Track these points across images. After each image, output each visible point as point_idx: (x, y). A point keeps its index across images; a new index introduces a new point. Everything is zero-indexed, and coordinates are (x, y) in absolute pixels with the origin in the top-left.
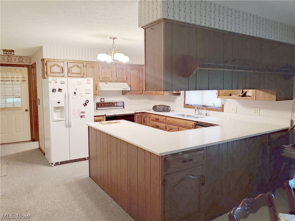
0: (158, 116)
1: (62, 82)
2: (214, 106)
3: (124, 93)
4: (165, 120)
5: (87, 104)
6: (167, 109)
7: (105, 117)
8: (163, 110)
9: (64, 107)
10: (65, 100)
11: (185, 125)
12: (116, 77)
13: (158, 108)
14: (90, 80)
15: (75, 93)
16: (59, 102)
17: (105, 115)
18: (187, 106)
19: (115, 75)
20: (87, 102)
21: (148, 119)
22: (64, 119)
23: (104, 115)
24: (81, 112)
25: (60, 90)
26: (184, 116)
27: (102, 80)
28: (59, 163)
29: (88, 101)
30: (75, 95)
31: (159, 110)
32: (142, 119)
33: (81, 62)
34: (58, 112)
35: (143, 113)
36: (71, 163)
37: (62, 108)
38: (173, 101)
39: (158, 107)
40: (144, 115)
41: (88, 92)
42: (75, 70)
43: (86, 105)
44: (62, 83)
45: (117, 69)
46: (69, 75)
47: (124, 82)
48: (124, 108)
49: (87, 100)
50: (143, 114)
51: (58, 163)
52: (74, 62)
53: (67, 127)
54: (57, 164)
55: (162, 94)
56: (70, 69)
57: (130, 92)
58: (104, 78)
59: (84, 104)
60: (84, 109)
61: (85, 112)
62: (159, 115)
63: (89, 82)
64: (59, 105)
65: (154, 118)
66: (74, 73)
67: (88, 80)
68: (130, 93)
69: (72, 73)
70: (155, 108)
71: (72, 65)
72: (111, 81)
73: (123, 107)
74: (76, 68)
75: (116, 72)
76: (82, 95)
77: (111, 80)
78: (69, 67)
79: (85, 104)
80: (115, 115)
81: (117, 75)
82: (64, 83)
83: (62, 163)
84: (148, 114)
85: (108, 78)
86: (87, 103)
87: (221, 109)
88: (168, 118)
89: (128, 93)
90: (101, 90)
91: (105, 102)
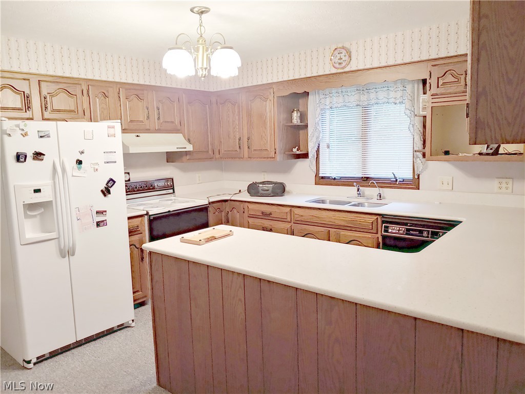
0: (269, 206)
1: (42, 135)
2: (395, 177)
3: (171, 157)
4: (289, 214)
5: (111, 190)
6: (280, 190)
7: (146, 217)
8: (273, 192)
9: (52, 201)
10: (54, 183)
11: (347, 223)
12: (159, 118)
13: (260, 189)
14: (113, 127)
15: (79, 162)
16: (37, 191)
17: (147, 214)
18: (322, 180)
19: (156, 115)
20: (110, 185)
21: (238, 215)
22: (53, 235)
23: (145, 213)
24: (97, 212)
25: (38, 155)
26: (323, 202)
27: (127, 127)
28: (48, 356)
29: (112, 182)
30: (79, 169)
31: (264, 192)
32: (223, 214)
33: (76, 81)
34: (35, 216)
35: (226, 201)
36: (80, 348)
37: (46, 205)
38: (287, 170)
39: (261, 185)
40: (227, 207)
41: (111, 157)
42: (61, 102)
43: (109, 192)
44: (41, 137)
45: (160, 101)
46: (47, 115)
47: (176, 131)
48: (174, 192)
49: (111, 180)
50: (224, 203)
51: (44, 356)
52: (57, 80)
53: (64, 257)
54: (41, 359)
55: (271, 156)
56: (48, 99)
57: (190, 154)
58: (131, 121)
59: (104, 190)
60: (102, 203)
61: (106, 211)
62: (268, 204)
63: (111, 131)
64: (38, 198)
65: (258, 211)
66: (59, 111)
67: (109, 127)
68: (188, 157)
69: (54, 111)
70: (253, 189)
71: (53, 88)
72: (148, 131)
73: (171, 191)
74: (63, 95)
75: (158, 109)
76: (96, 167)
77: (148, 127)
78: (44, 93)
79: (106, 192)
80: (169, 211)
81: (159, 114)
82: (49, 137)
83: (54, 354)
84: (238, 203)
85: (142, 122)
86: (112, 186)
87: (414, 183)
88: (297, 211)
89: (185, 158)
90: (130, 152)
91: (132, 181)
